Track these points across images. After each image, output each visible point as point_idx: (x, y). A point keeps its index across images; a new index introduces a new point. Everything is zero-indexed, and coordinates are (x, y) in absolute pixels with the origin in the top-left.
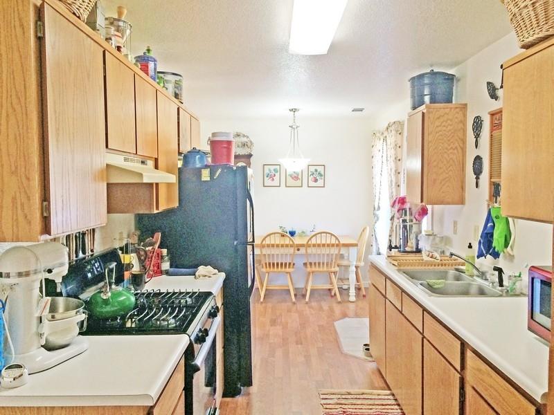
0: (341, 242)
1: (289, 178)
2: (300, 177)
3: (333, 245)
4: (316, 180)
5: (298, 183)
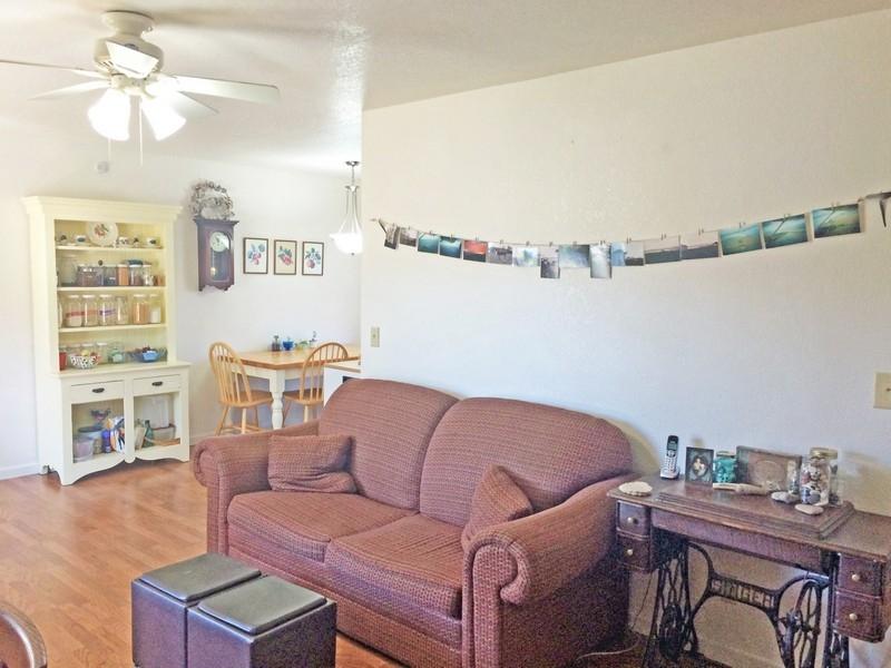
1: (278, 260)
2: (293, 258)
4: (313, 266)
5: (290, 268)
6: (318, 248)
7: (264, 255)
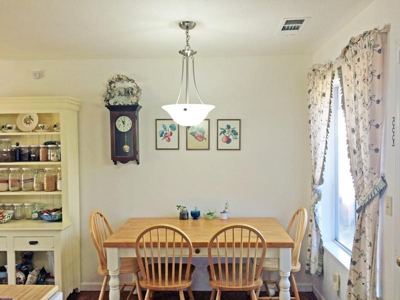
0: (266, 241)
1: (190, 137)
2: (206, 135)
3: (253, 245)
4: (228, 141)
5: (204, 144)
6: (235, 125)
7: (175, 133)
